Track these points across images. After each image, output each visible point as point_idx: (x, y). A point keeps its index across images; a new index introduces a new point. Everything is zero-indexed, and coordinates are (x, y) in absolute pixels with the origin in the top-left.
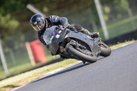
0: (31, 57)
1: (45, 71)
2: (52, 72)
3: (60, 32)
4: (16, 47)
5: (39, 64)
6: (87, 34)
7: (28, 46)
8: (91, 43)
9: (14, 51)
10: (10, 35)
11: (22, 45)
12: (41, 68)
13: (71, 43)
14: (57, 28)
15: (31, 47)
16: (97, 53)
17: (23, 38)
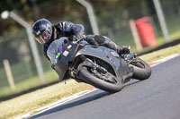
0: (137, 40)
1: (154, 59)
2: (164, 60)
3: (69, 47)
4: (117, 26)
5: (146, 49)
6: (114, 49)
7: (132, 25)
8: (115, 63)
9: (115, 32)
10: (108, 10)
11: (124, 24)
12: (150, 55)
13: (84, 63)
14: (65, 41)
15: (137, 26)
16: (125, 77)
17: (125, 14)
